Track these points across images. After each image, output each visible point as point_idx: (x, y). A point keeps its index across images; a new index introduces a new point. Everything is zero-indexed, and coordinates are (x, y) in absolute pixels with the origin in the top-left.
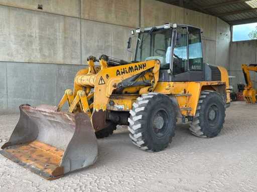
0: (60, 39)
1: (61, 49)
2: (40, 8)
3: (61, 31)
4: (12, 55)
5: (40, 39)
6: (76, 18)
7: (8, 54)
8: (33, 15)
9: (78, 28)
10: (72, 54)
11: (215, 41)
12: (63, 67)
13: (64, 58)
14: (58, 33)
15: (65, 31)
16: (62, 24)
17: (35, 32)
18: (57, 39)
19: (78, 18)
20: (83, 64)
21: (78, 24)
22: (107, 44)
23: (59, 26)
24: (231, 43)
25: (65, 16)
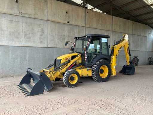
2: (68, 22)
5: (68, 37)
7: (55, 44)
8: (65, 26)
9: (85, 32)
11: (147, 37)
14: (76, 34)
15: (79, 32)
16: (77, 30)
17: (66, 34)
19: (85, 27)
21: (85, 30)
23: (77, 31)
25: (79, 26)
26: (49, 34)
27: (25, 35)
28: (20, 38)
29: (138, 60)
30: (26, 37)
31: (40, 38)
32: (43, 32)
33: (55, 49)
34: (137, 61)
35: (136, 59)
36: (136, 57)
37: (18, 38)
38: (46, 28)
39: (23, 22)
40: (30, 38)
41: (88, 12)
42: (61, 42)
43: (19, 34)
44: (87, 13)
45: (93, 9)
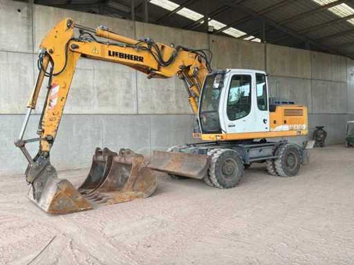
4: (154, 108)
5: (176, 93)
7: (151, 108)
11: (346, 82)
17: (172, 86)
26: (141, 89)
27: (99, 93)
28: (91, 99)
29: (325, 134)
30: (100, 97)
31: (124, 98)
32: (130, 86)
33: (152, 116)
34: (322, 136)
35: (320, 131)
36: (320, 128)
37: (86, 99)
38: (134, 79)
39: (94, 70)
40: (106, 98)
41: (213, 41)
42: (163, 102)
43: (88, 92)
44: (211, 42)
45: (224, 28)
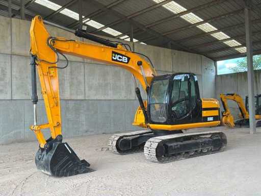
0: (67, 80)
1: (68, 88)
3: (68, 73)
6: (80, 62)
9: (83, 71)
10: (77, 92)
11: (202, 75)
12: (70, 102)
13: (71, 94)
14: (65, 75)
15: (71, 73)
18: (65, 80)
19: (82, 62)
20: (87, 99)
21: (82, 67)
22: (106, 82)
23: (67, 70)
24: (216, 76)
25: (71, 61)
26: (16, 78)
38: (8, 68)
45: (103, 28)
